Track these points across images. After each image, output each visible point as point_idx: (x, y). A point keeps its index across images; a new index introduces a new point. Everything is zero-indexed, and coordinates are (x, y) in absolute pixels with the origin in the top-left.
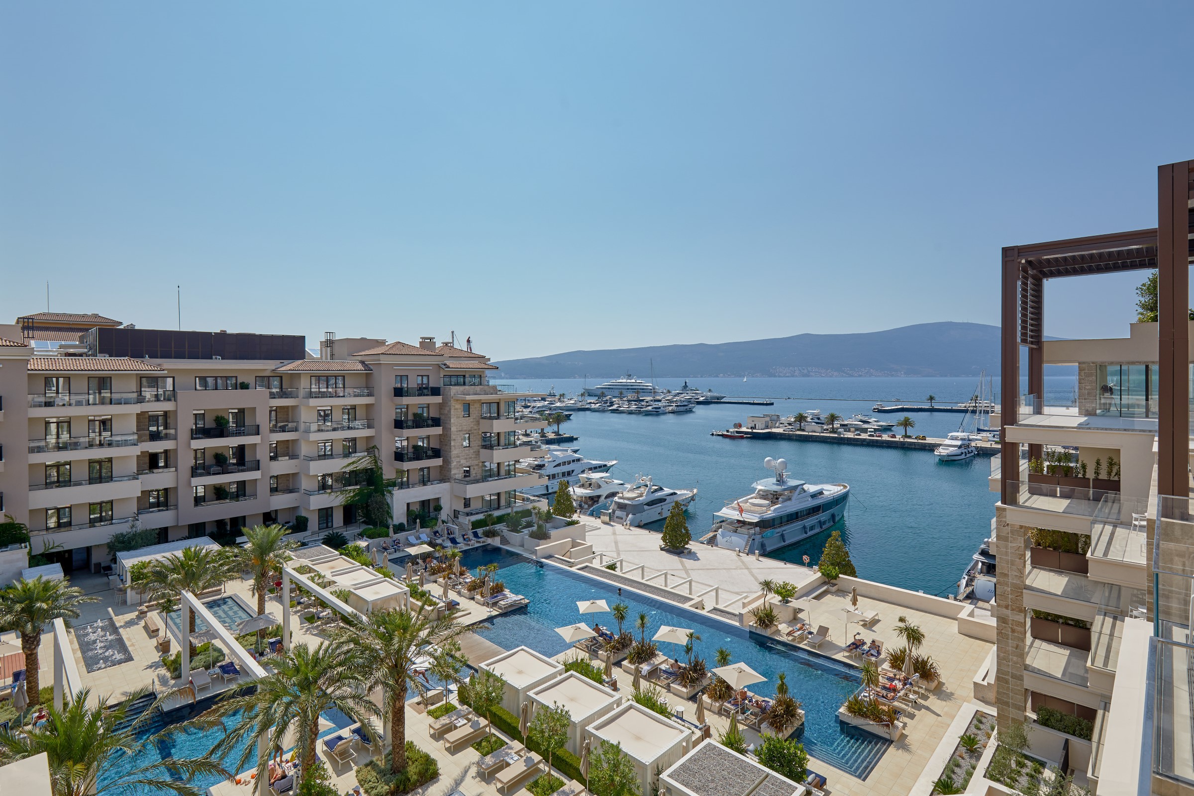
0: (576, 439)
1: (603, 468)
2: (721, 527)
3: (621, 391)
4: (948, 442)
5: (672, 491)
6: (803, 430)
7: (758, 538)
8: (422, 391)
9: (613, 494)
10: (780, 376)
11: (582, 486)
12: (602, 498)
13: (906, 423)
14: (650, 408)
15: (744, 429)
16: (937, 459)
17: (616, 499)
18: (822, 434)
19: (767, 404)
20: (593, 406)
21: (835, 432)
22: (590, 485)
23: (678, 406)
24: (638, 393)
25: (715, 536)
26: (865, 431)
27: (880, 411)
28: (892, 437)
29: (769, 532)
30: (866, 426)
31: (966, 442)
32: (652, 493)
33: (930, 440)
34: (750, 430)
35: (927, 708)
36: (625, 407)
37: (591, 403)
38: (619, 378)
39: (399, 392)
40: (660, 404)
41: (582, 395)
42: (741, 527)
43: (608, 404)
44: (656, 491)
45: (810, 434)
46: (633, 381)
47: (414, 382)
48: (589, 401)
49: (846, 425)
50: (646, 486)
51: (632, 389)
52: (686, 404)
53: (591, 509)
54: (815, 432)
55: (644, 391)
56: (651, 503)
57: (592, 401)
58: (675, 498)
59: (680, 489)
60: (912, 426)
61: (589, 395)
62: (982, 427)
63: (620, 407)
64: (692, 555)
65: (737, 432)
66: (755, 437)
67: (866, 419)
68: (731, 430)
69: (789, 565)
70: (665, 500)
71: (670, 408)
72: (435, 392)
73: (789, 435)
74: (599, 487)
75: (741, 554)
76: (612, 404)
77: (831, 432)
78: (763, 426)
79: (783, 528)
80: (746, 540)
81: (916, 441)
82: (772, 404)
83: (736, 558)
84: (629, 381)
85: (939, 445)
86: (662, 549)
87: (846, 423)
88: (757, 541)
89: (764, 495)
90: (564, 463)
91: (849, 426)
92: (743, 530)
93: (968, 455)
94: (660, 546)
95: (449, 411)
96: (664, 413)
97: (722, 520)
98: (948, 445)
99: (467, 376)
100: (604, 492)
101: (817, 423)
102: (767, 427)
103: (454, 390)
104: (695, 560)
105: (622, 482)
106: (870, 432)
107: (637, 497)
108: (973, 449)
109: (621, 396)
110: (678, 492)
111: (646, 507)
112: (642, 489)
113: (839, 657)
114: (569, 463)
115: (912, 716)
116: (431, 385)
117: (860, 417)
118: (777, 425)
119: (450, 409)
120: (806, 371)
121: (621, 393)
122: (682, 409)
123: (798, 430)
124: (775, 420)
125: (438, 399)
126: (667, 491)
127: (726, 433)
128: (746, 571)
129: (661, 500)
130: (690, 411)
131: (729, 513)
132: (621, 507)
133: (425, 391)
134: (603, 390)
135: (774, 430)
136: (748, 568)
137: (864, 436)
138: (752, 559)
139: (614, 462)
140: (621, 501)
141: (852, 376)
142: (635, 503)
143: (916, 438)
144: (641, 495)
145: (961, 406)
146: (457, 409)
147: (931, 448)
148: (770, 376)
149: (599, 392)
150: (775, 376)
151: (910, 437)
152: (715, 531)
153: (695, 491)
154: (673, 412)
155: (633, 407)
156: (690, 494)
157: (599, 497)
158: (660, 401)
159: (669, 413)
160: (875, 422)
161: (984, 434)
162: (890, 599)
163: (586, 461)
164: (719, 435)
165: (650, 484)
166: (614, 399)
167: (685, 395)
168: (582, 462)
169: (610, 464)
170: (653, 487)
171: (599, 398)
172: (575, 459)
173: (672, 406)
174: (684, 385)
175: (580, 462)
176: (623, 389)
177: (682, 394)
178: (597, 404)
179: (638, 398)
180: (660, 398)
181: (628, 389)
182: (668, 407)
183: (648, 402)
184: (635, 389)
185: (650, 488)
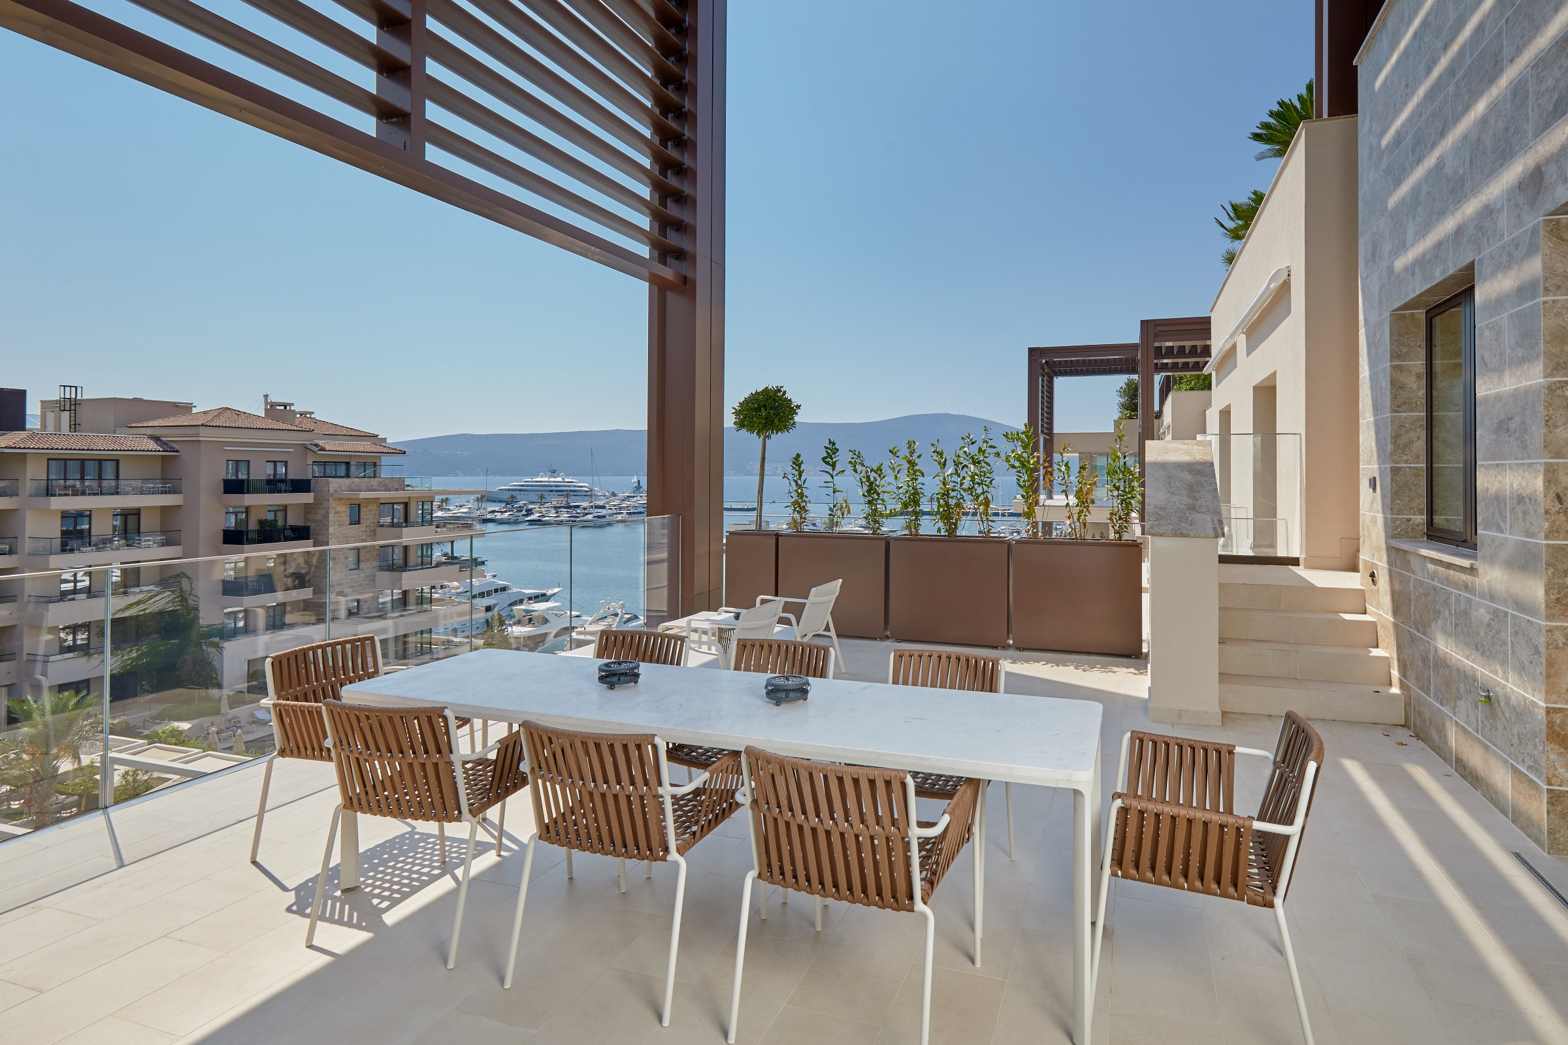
1: (542, 597)
3: (542, 494)
8: (273, 485)
11: (519, 623)
14: (590, 517)
20: (499, 516)
22: (530, 620)
24: (567, 496)
32: (625, 623)
36: (551, 516)
37: (494, 511)
38: (537, 476)
39: (234, 487)
40: (604, 512)
41: (480, 500)
43: (524, 512)
44: (629, 620)
46: (560, 479)
47: (261, 471)
48: (490, 509)
50: (616, 615)
51: (557, 491)
55: (576, 493)
57: (497, 509)
63: (543, 516)
72: (301, 486)
74: (546, 622)
76: (529, 512)
84: (552, 480)
90: (484, 595)
95: (326, 516)
96: (610, 524)
99: (353, 463)
103: (334, 484)
105: (577, 613)
109: (541, 501)
112: (610, 620)
114: (490, 593)
116: (291, 476)
119: (328, 513)
121: (542, 497)
125: (307, 498)
133: (283, 486)
134: (514, 493)
139: (556, 590)
140: (582, 637)
146: (339, 513)
149: (506, 496)
155: (564, 516)
157: (546, 635)
158: (603, 507)
163: (515, 590)
165: (621, 612)
166: (530, 507)
167: (639, 498)
168: (510, 592)
169: (550, 592)
170: (626, 616)
171: (507, 504)
172: (499, 587)
173: (622, 513)
174: (637, 484)
175: (507, 592)
176: (545, 491)
177: (634, 497)
178: (506, 512)
179: (568, 503)
180: (601, 503)
181: (551, 491)
182: (615, 516)
183: (585, 509)
184: (563, 491)
185: (622, 618)
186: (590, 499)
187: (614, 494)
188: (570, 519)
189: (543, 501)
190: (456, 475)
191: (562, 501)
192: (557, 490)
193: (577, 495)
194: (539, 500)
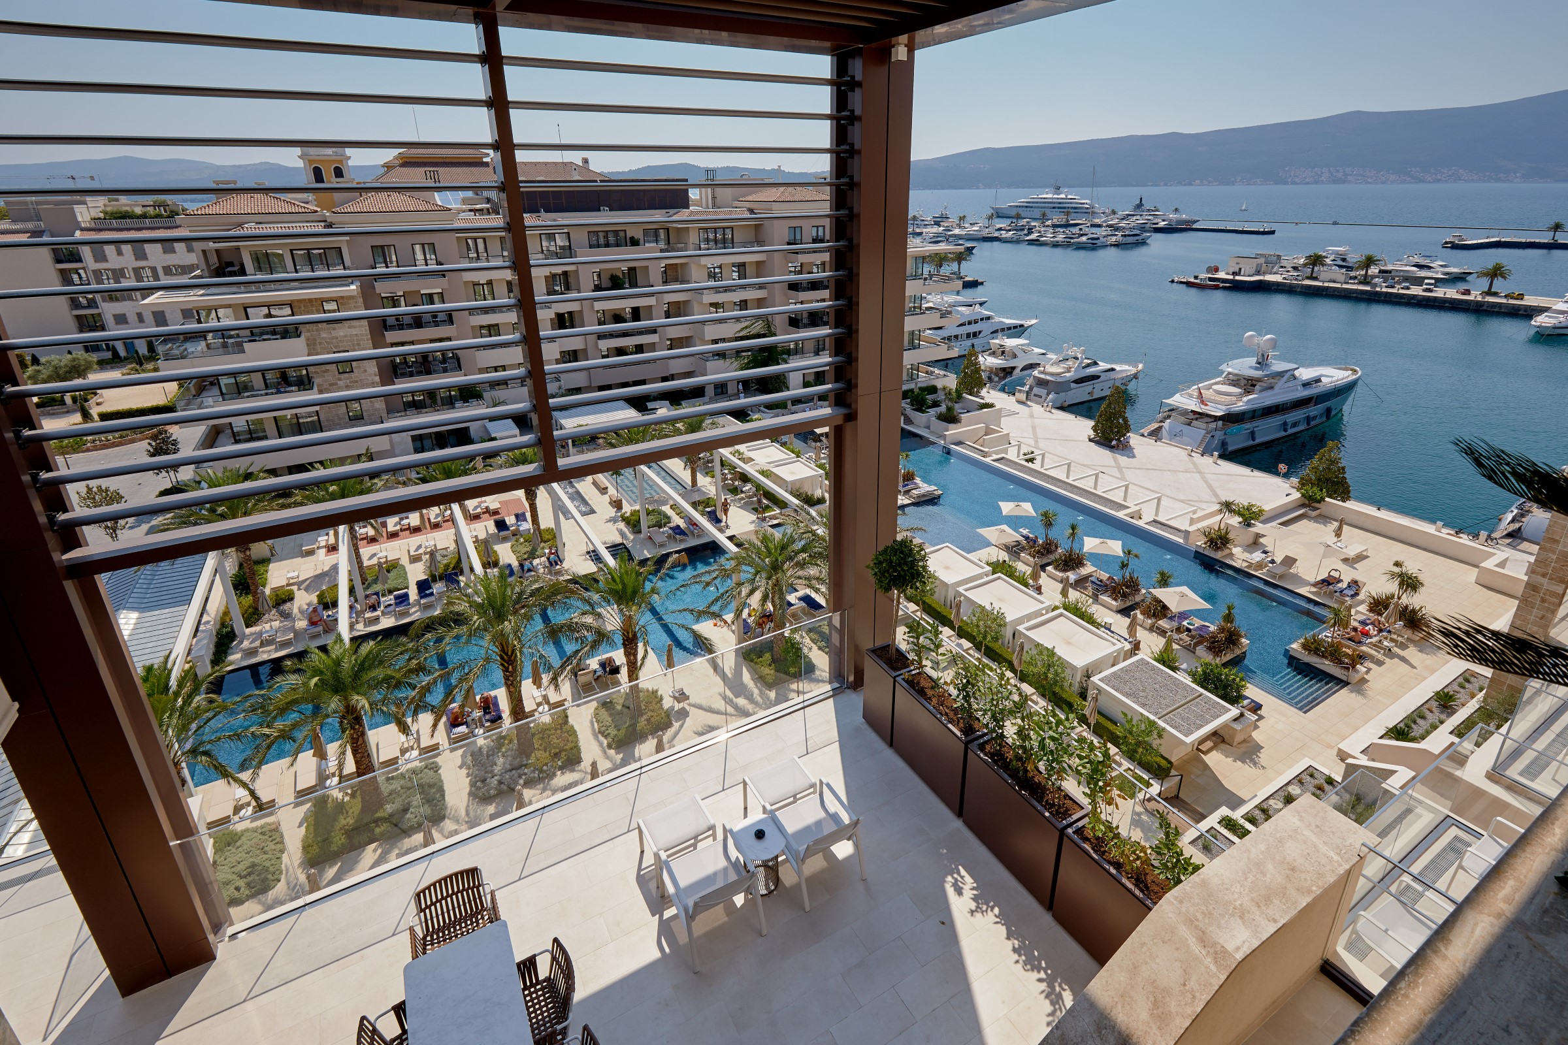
0: (982, 283)
1: (1019, 329)
2: (1169, 417)
3: (1043, 212)
5: (1109, 366)
6: (1316, 279)
7: (1219, 435)
9: (1032, 366)
10: (1294, 183)
11: (993, 354)
12: (1017, 371)
13: (1496, 272)
14: (1084, 239)
15: (1221, 275)
16: (1532, 332)
17: (1036, 373)
18: (1345, 286)
19: (1264, 233)
20: (1004, 234)
21: (1368, 283)
22: (1003, 353)
23: (1125, 236)
24: (1068, 214)
25: (1160, 428)
26: (1419, 281)
27: (1455, 247)
28: (1463, 294)
29: (1235, 428)
30: (1423, 273)
32: (1083, 368)
33: (1530, 301)
34: (1231, 277)
35: (1403, 659)
36: (1049, 235)
37: (1000, 229)
38: (1042, 191)
41: (990, 218)
42: (1197, 419)
43: (1026, 231)
44: (1088, 366)
45: (1326, 284)
46: (1063, 196)
47: (808, 235)
48: (997, 227)
49: (1389, 272)
50: (1076, 358)
52: (1138, 232)
53: (1003, 382)
54: (1334, 282)
55: (1077, 210)
56: (1080, 381)
57: (1003, 226)
58: (1112, 375)
59: (1121, 364)
60: (1505, 278)
61: (998, 217)
63: (1042, 236)
65: (1211, 279)
66: (1237, 287)
67: (1422, 262)
68: (1203, 276)
69: (1257, 473)
70: (1098, 377)
71: (1114, 239)
73: (1291, 285)
74: (1015, 356)
75: (1193, 454)
77: (1360, 283)
78: (1253, 271)
80: (1202, 436)
81: (1504, 301)
82: (1273, 232)
83: (1187, 458)
84: (1056, 196)
85: (1545, 310)
86: (1090, 440)
87: (1389, 267)
88: (1217, 439)
89: (1235, 381)
90: (970, 323)
91: (1393, 274)
94: (1090, 436)
96: (1105, 246)
97: (1172, 408)
100: (1020, 363)
101: (1341, 267)
102: (1258, 273)
104: (1133, 457)
105: (1044, 351)
106: (1427, 284)
107: (1063, 372)
109: (1043, 218)
110: (1118, 368)
111: (1073, 385)
112: (1070, 363)
113: (1304, 591)
114: (976, 322)
115: (1380, 663)
117: (1417, 259)
118: (1274, 270)
120: (1340, 175)
121: (1044, 215)
122: (1130, 240)
123: (1308, 278)
124: (1273, 262)
126: (1103, 366)
127: (1192, 280)
128: (1197, 476)
129: (1095, 377)
130: (1143, 243)
131: (1184, 400)
132: (1041, 383)
134: (1019, 208)
135: (1269, 278)
136: (1200, 472)
137: (1416, 291)
138: (1207, 460)
139: (1034, 322)
140: (1042, 376)
142: (1059, 380)
143: (1506, 296)
144: (1068, 370)
147: (1529, 313)
148: (1277, 183)
149: (1013, 213)
150: (1286, 183)
151: (1495, 294)
152: (1161, 422)
153: (1140, 366)
154: (1116, 245)
155: (1060, 237)
156: (1133, 371)
157: (1013, 368)
158: (1099, 226)
159: (1111, 245)
160: (1442, 268)
162: (1389, 534)
163: (996, 319)
164: (1182, 283)
165: (1085, 357)
166: (1033, 224)
168: (992, 321)
169: (1026, 324)
170: (1086, 361)
171: (1012, 222)
172: (982, 316)
173: (1119, 234)
175: (989, 322)
176: (1048, 208)
177: (1135, 215)
178: (1010, 230)
179: (1067, 222)
180: (1099, 221)
181: (1054, 208)
182: (1110, 237)
184: (1065, 208)
185: (1081, 363)
186: (1089, 216)
187: (1116, 211)
188: (1066, 239)
190: (978, 188)
191: (1064, 219)
192: (1060, 207)
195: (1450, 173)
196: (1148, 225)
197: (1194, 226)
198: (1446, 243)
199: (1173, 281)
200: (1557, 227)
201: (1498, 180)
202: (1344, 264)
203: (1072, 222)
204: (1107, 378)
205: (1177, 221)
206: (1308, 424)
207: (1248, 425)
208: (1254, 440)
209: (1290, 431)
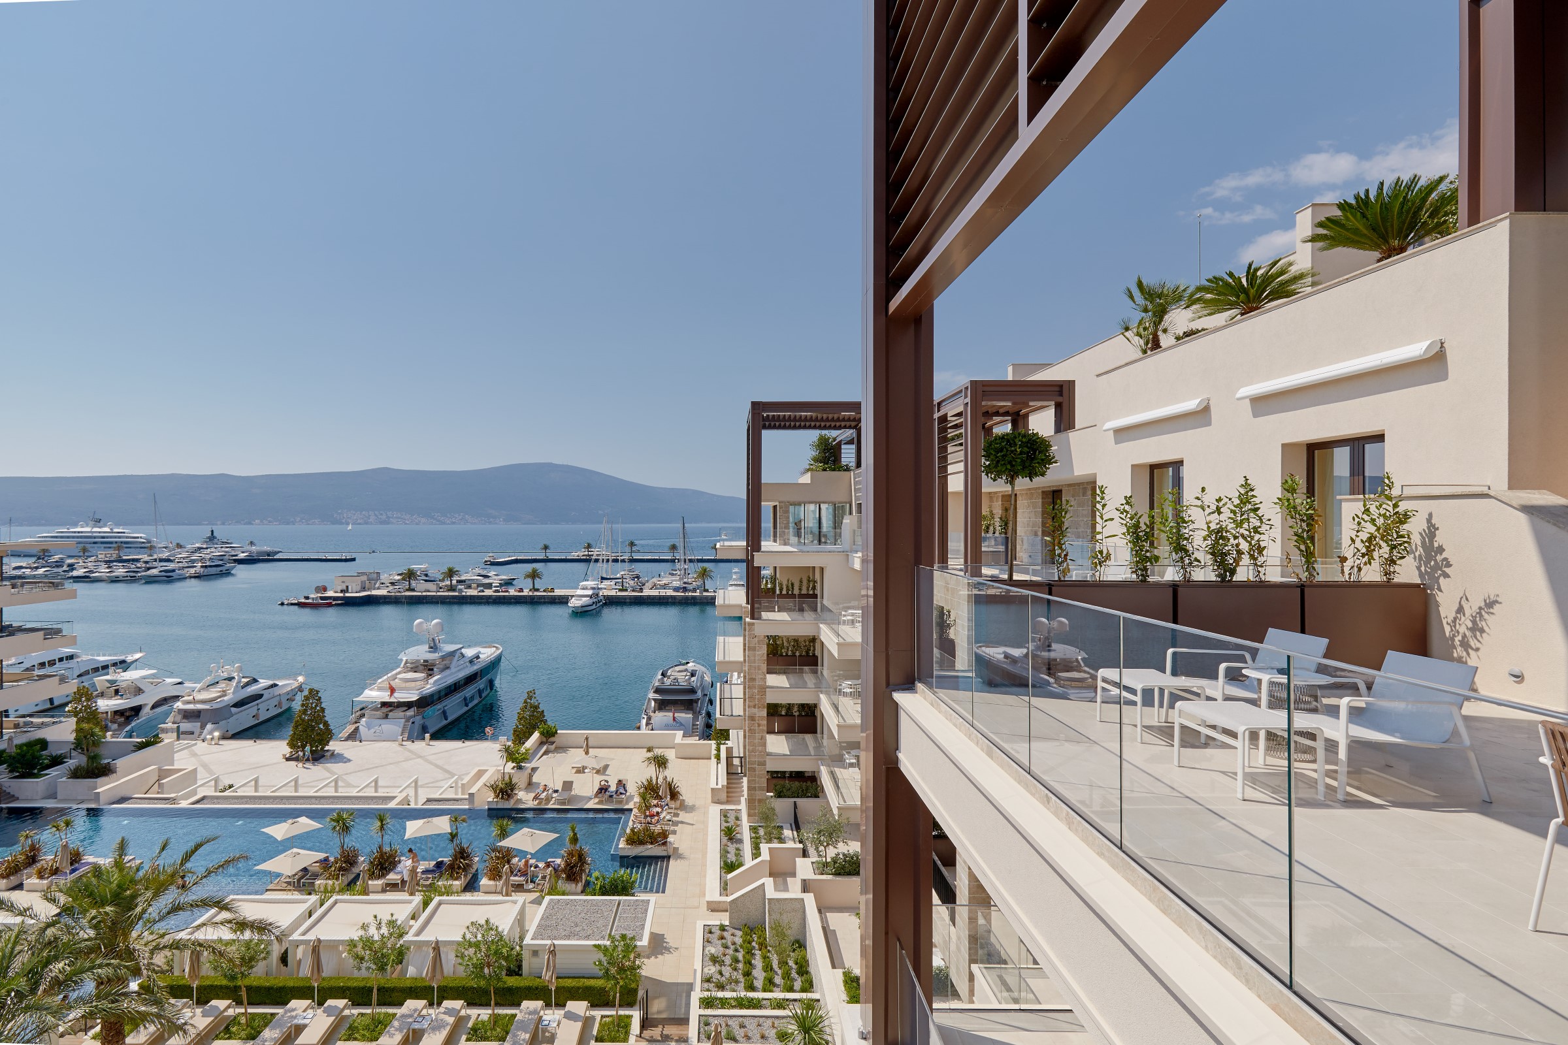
1: (123, 665)
2: (363, 716)
4: (579, 592)
5: (271, 682)
6: (413, 590)
7: (418, 719)
9: (170, 699)
11: (107, 694)
12: (147, 710)
13: (530, 575)
14: (154, 572)
15: (330, 594)
16: (571, 613)
17: (175, 705)
18: (439, 594)
19: (346, 560)
21: (454, 590)
22: (117, 692)
23: (206, 567)
25: (357, 729)
26: (489, 586)
27: (493, 564)
28: (519, 592)
29: (429, 711)
30: (487, 581)
31: (596, 591)
32: (242, 687)
33: (560, 592)
34: (342, 595)
36: (103, 570)
40: (171, 566)
42: (391, 711)
44: (247, 684)
45: (424, 594)
46: (106, 529)
48: (15, 565)
49: (464, 581)
51: (104, 543)
52: (219, 564)
53: (127, 729)
54: (429, 591)
56: (245, 702)
57: (24, 564)
58: (276, 691)
59: (279, 678)
60: (538, 580)
62: (605, 576)
63: (91, 572)
64: (335, 757)
65: (322, 598)
66: (353, 602)
67: (484, 573)
68: (312, 596)
69: (468, 743)
70: (261, 696)
71: (192, 571)
73: (398, 597)
74: (137, 691)
75: (404, 743)
76: (72, 567)
77: (450, 591)
78: (359, 588)
79: (444, 704)
80: (402, 725)
81: (545, 594)
82: (354, 560)
83: (400, 748)
85: (571, 597)
86: (288, 759)
87: (463, 579)
88: (417, 724)
89: (415, 667)
90: (42, 666)
91: (467, 582)
92: (399, 713)
93: (598, 605)
94: (284, 755)
96: (183, 579)
97: (361, 706)
98: (580, 596)
100: (147, 700)
101: (426, 581)
102: (364, 589)
104: (345, 762)
105: (180, 680)
106: (496, 587)
107: (220, 697)
108: (602, 598)
109: (84, 555)
110: (280, 683)
111: (234, 710)
112: (222, 685)
114: (52, 664)
117: (477, 571)
118: (377, 586)
121: (84, 551)
122: (214, 570)
123: (407, 590)
126: (264, 683)
127: (303, 601)
128: (419, 760)
129: (257, 697)
130: (228, 573)
131: (375, 695)
132: (191, 715)
135: (375, 592)
136: (421, 758)
137: (489, 592)
138: (419, 746)
139: (137, 654)
140: (191, 707)
141: (444, 523)
142: (215, 706)
143: (544, 591)
144: (224, 693)
145: (574, 555)
147: (563, 601)
148: (334, 523)
150: (341, 523)
151: (537, 590)
152: (356, 723)
153: (301, 679)
154: (198, 577)
155: (120, 571)
156: (296, 685)
157: (138, 708)
158: (168, 560)
159: (191, 577)
160: (496, 577)
161: (606, 583)
164: (294, 604)
165: (238, 675)
167: (213, 550)
168: (79, 660)
169: (130, 658)
170: (243, 680)
171: (39, 558)
172: (64, 656)
173: (195, 567)
174: (209, 534)
175: (75, 660)
176: (87, 543)
177: (207, 548)
178: (38, 568)
179: (120, 557)
180: (165, 555)
181: (95, 543)
182: (187, 570)
183: (146, 562)
185: (239, 682)
186: (149, 552)
187: (179, 546)
188: (128, 574)
189: (86, 554)
191: (114, 554)
193: (130, 548)
194: (81, 554)
195: (460, 517)
196: (227, 557)
197: (276, 557)
198: (486, 561)
199: (282, 604)
200: (546, 548)
201: (490, 523)
202: (427, 578)
203: (124, 558)
204: (271, 695)
205: (257, 553)
206: (480, 697)
207: (439, 706)
208: (446, 719)
209: (471, 705)
